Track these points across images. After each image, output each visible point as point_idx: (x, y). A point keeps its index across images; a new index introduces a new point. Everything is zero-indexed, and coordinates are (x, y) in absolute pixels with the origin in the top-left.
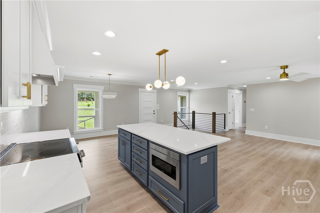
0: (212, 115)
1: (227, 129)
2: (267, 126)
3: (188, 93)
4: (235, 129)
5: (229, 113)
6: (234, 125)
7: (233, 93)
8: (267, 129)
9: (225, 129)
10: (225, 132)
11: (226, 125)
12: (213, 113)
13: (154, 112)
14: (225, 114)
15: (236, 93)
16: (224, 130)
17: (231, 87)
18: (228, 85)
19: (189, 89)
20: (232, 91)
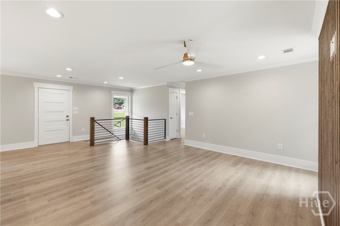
0: (143, 121)
1: (168, 139)
2: (205, 134)
3: (130, 93)
4: (181, 138)
5: (171, 118)
6: (179, 133)
7: (178, 94)
8: (205, 137)
9: (165, 138)
10: (165, 142)
11: (166, 134)
12: (144, 118)
13: (67, 118)
14: (165, 119)
15: (181, 94)
16: (164, 140)
17: (172, 85)
18: (168, 83)
19: (131, 88)
20: (177, 91)
